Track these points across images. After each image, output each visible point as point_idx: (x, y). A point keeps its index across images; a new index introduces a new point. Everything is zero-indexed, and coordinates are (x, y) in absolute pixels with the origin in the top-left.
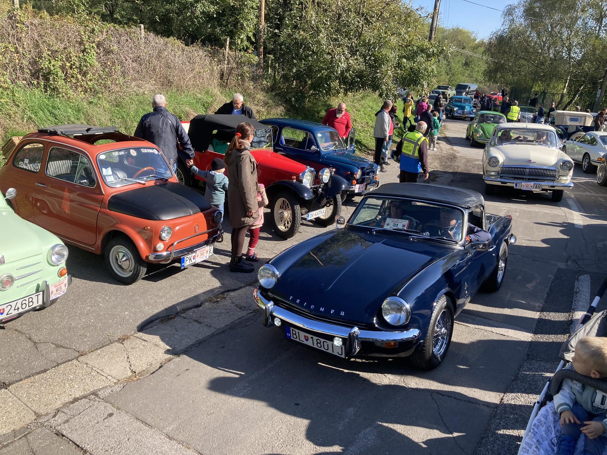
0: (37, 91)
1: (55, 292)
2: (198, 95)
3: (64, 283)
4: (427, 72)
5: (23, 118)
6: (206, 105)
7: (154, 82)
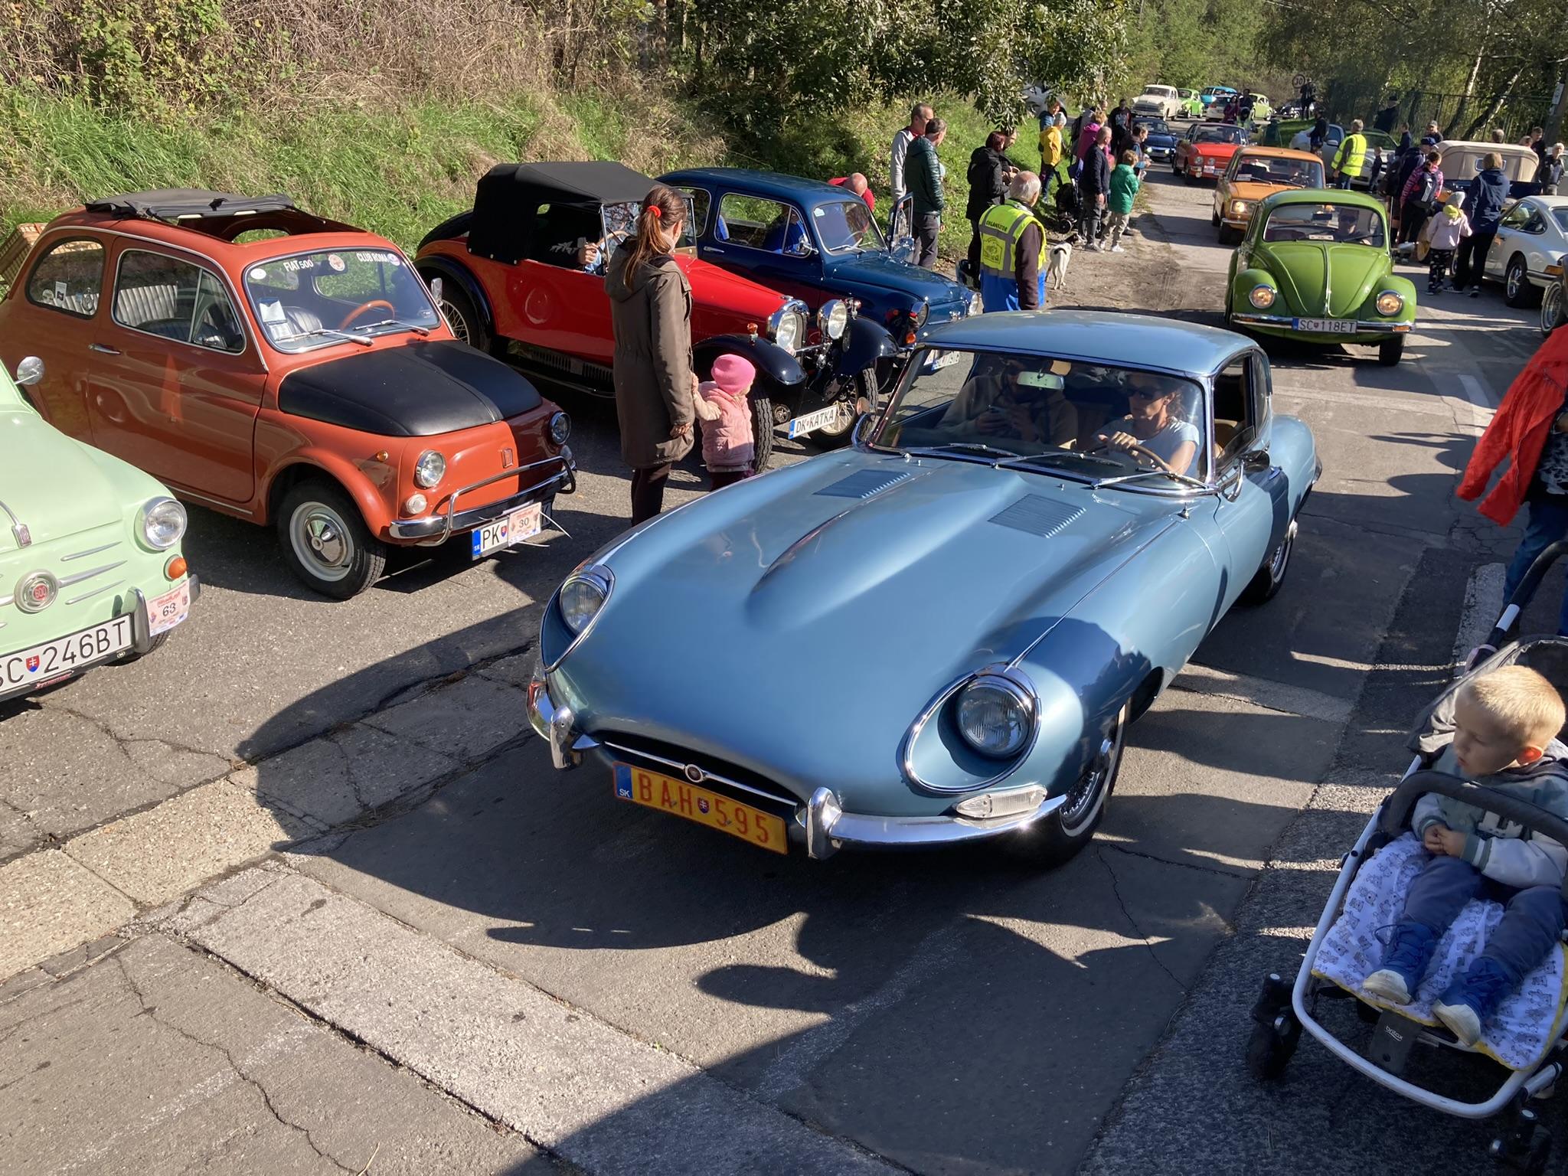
0: (73, 104)
1: (160, 617)
2: (497, 109)
3: (182, 595)
4: (1104, 40)
5: (41, 176)
6: (519, 137)
7: (380, 75)
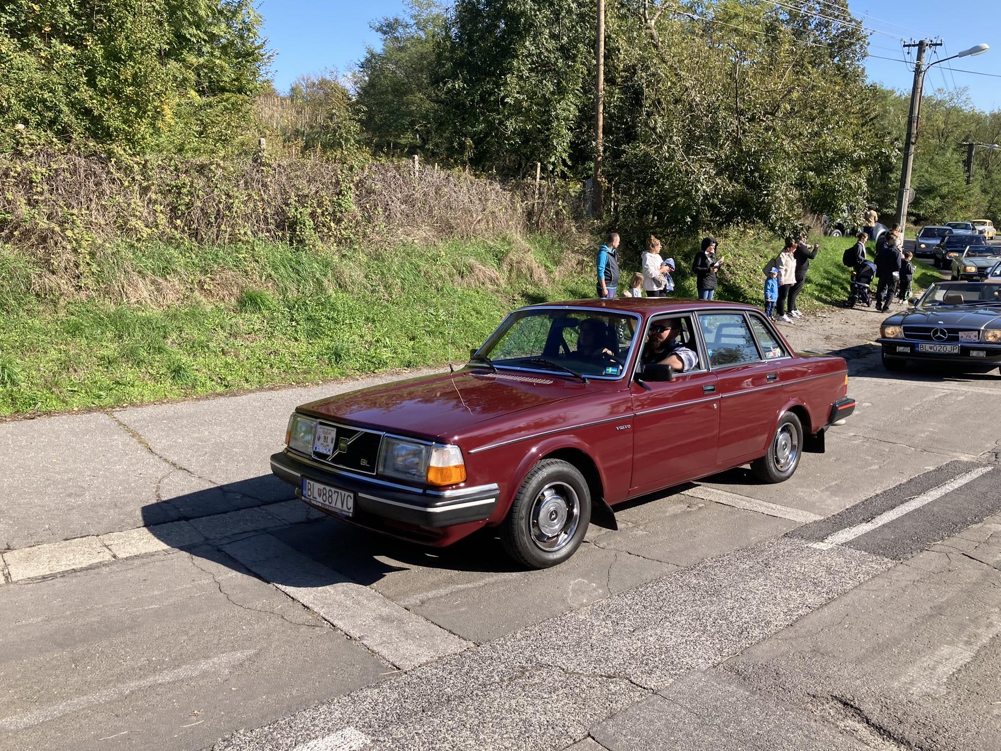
0: (279, 244)
5: (261, 277)
6: (500, 255)
7: (427, 228)
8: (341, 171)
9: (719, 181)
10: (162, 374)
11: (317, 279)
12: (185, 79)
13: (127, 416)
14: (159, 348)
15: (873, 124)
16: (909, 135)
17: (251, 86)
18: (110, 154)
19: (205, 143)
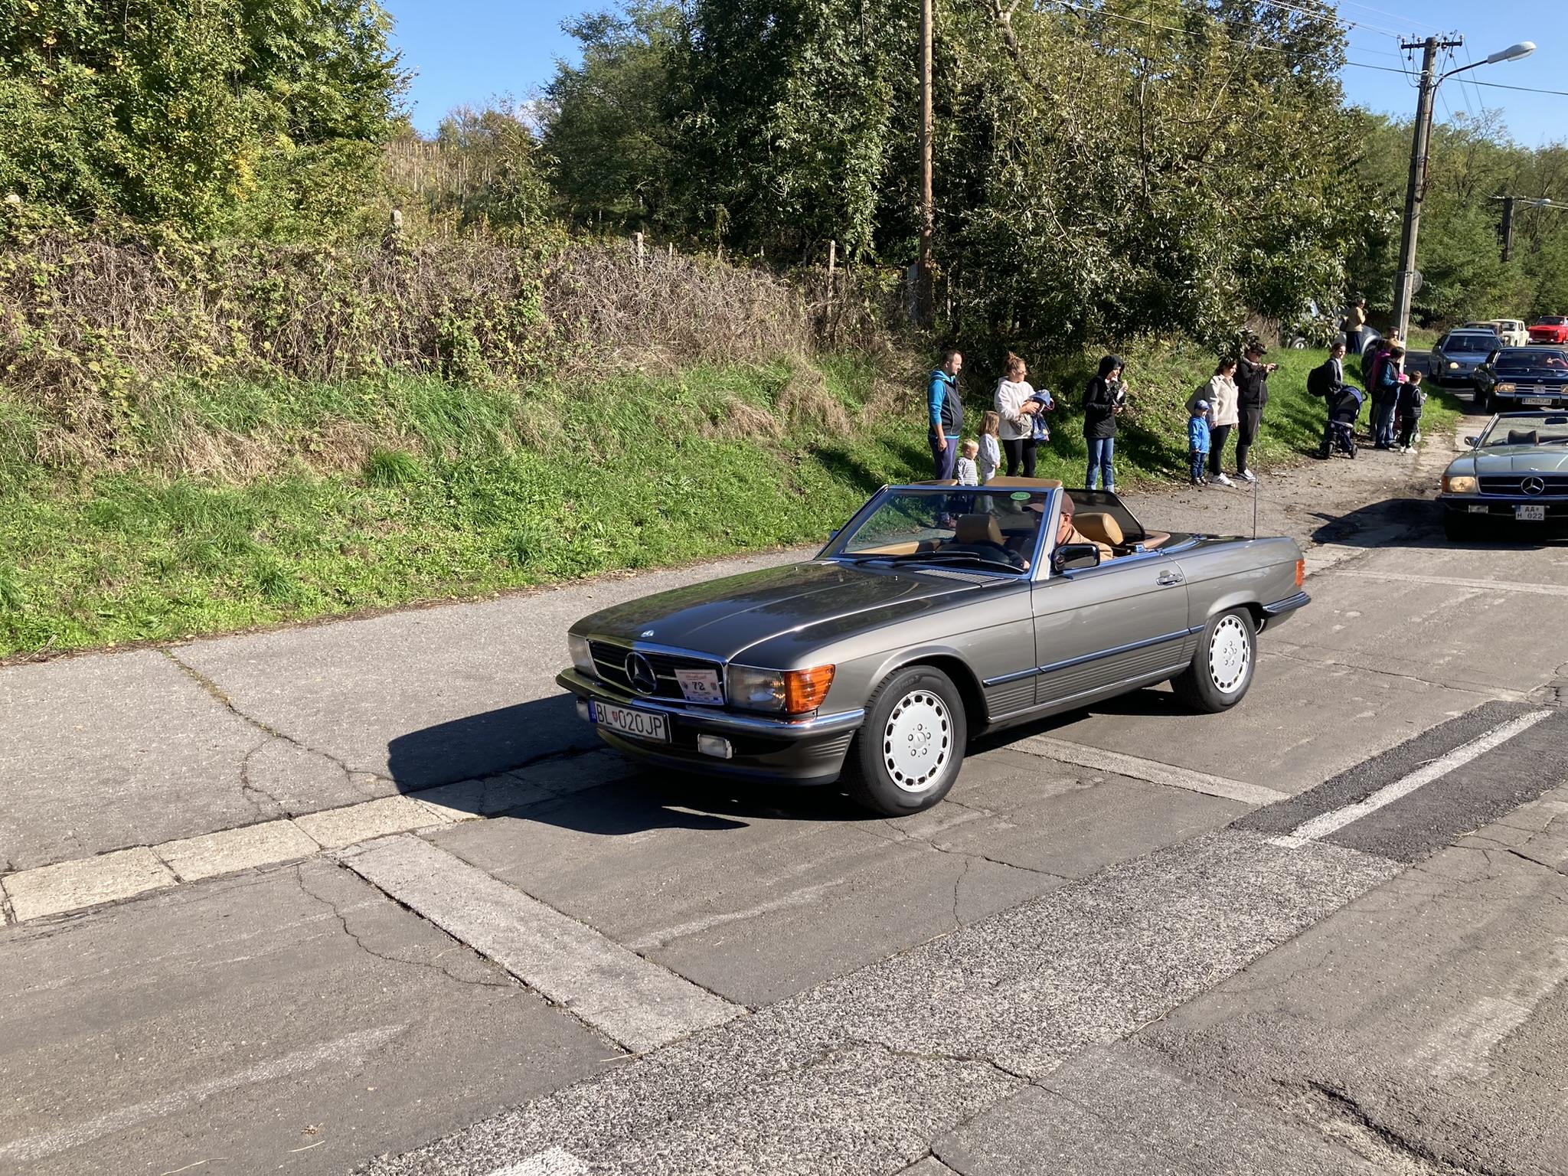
0: (429, 378)
2: (756, 368)
5: (399, 431)
6: (774, 389)
7: (660, 347)
8: (522, 259)
9: (1116, 266)
10: (247, 587)
11: (488, 432)
12: (272, 118)
13: (194, 653)
14: (241, 545)
15: (1356, 170)
16: (1412, 186)
17: (376, 127)
18: (156, 239)
19: (306, 217)
